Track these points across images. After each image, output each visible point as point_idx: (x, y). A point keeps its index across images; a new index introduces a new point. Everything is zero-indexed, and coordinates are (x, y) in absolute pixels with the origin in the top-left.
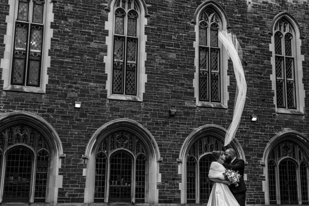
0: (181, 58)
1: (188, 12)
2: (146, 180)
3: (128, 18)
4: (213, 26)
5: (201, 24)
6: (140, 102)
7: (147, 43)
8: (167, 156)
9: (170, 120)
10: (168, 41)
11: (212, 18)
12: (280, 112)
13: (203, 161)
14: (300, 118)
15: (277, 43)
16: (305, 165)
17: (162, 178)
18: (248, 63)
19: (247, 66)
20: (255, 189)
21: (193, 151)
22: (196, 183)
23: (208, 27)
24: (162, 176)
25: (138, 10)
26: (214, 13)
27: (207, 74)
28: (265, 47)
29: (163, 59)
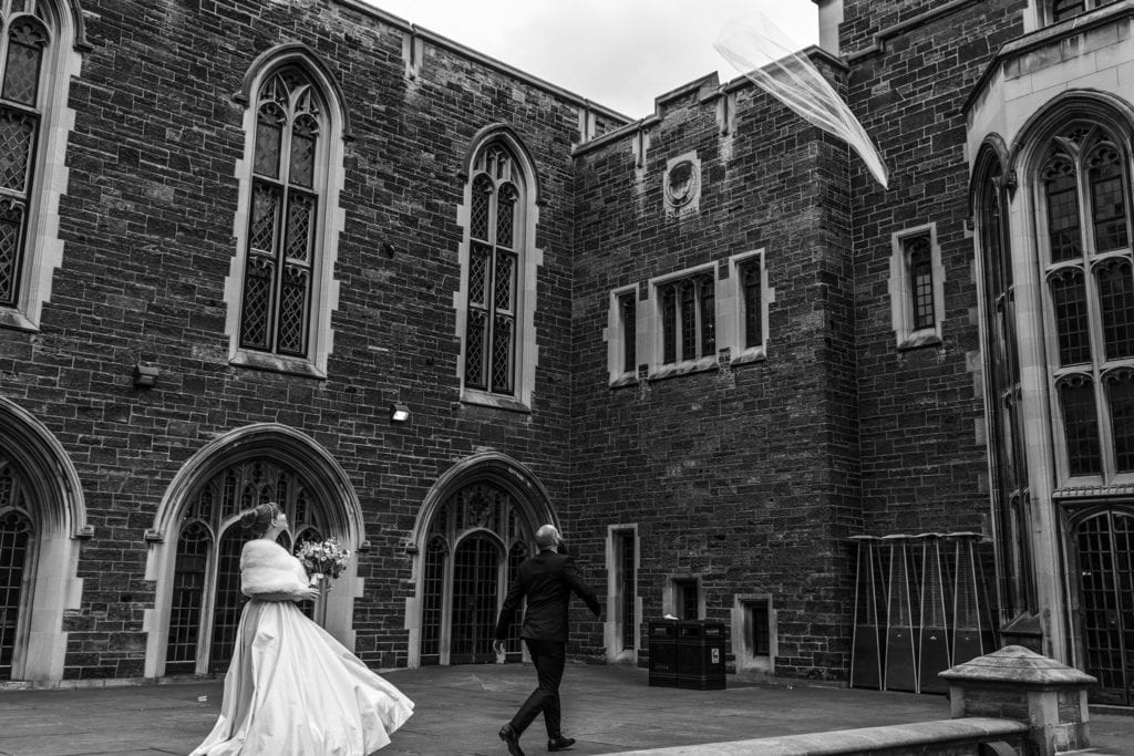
0: (189, 206)
1: (226, 63)
2: (22, 600)
3: (11, 42)
4: (303, 123)
5: (263, 109)
6: (31, 332)
7: (72, 137)
8: (110, 522)
9: (136, 402)
10: (151, 143)
11: (301, 100)
12: (470, 400)
13: (233, 540)
14: (518, 420)
15: (478, 205)
16: (521, 552)
17: (85, 594)
18: (397, 249)
19: (393, 260)
20: (382, 622)
21: (203, 504)
22: (203, 609)
23: (285, 123)
24: (86, 587)
25: (49, 22)
26: (308, 86)
27: (273, 268)
28: (446, 213)
29: (126, 197)
